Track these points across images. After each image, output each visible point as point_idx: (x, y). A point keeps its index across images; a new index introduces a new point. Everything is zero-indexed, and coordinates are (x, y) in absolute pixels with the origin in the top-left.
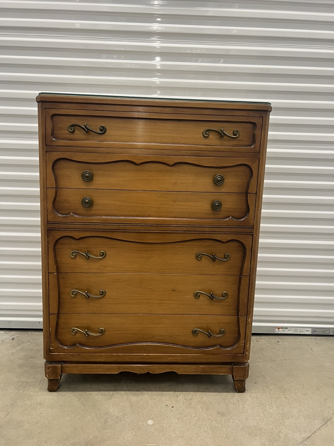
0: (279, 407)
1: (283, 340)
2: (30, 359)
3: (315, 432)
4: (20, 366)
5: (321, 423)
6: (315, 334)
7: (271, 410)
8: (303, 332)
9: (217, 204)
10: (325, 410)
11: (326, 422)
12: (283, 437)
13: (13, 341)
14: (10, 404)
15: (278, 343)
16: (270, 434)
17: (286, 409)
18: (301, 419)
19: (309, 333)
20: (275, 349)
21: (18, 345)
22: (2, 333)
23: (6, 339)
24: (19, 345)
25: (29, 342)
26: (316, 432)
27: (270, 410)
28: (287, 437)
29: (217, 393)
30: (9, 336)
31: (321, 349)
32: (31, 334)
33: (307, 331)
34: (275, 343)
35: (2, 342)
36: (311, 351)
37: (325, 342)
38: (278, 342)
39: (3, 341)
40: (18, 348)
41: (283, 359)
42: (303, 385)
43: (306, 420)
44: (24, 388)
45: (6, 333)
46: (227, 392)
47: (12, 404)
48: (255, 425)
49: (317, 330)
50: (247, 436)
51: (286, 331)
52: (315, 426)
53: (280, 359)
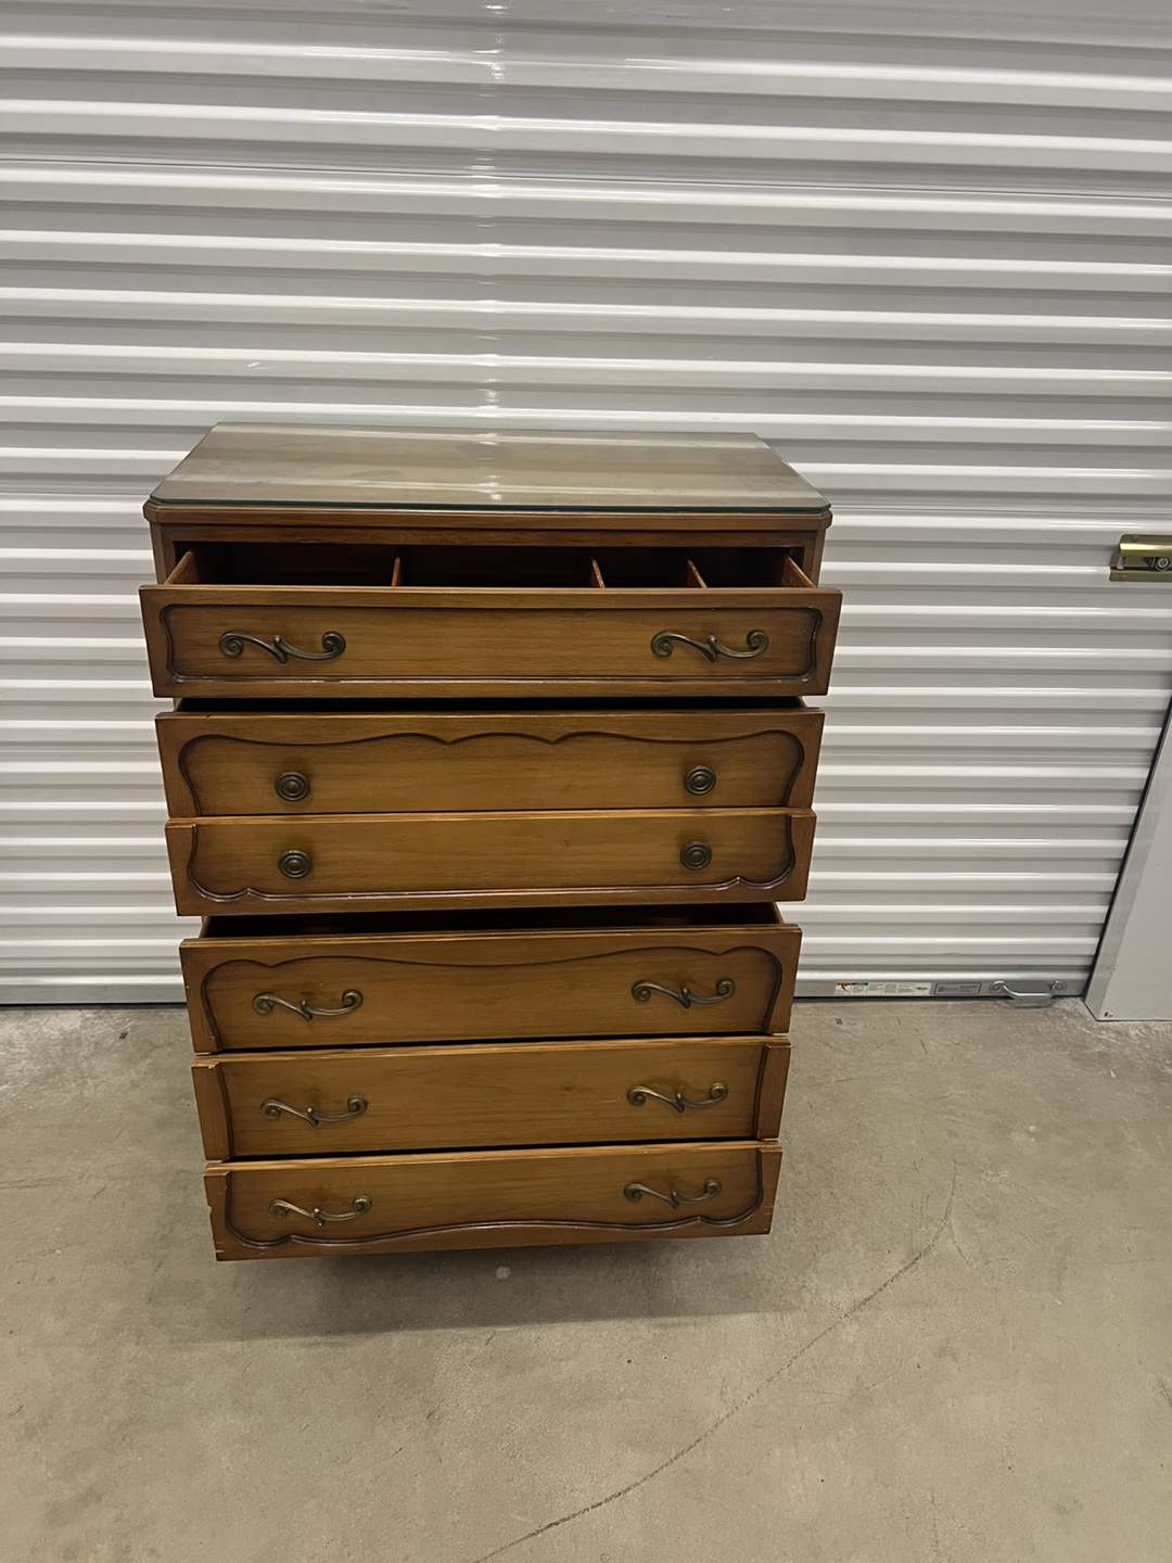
0: (810, 1221)
1: (852, 1016)
2: (183, 1101)
3: (885, 1285)
4: (162, 1124)
5: (903, 1262)
6: (942, 995)
7: (792, 1229)
8: (910, 991)
9: (696, 853)
10: (920, 1227)
11: (917, 1259)
12: (809, 1300)
13: (123, 1041)
14: (158, 1237)
15: (839, 1026)
16: (781, 1293)
17: (827, 1225)
18: (858, 1251)
19: (926, 993)
20: (828, 1045)
21: (141, 1057)
22: (88, 1016)
23: (105, 1037)
24: (144, 1057)
25: (170, 1044)
26: (888, 1287)
27: (788, 1229)
30: (110, 1026)
31: (947, 1042)
32: (170, 1017)
33: (919, 988)
34: (831, 1027)
35: (96, 1047)
36: (921, 1049)
37: (962, 1018)
38: (839, 1022)
39: (96, 1044)
40: (144, 1066)
41: (843, 1078)
42: (881, 1157)
43: (870, 1253)
44: (186, 1189)
45: (100, 1017)
47: (164, 1237)
49: (949, 986)
50: (727, 1298)
51: (865, 992)
52: (889, 1270)
53: (834, 1079)
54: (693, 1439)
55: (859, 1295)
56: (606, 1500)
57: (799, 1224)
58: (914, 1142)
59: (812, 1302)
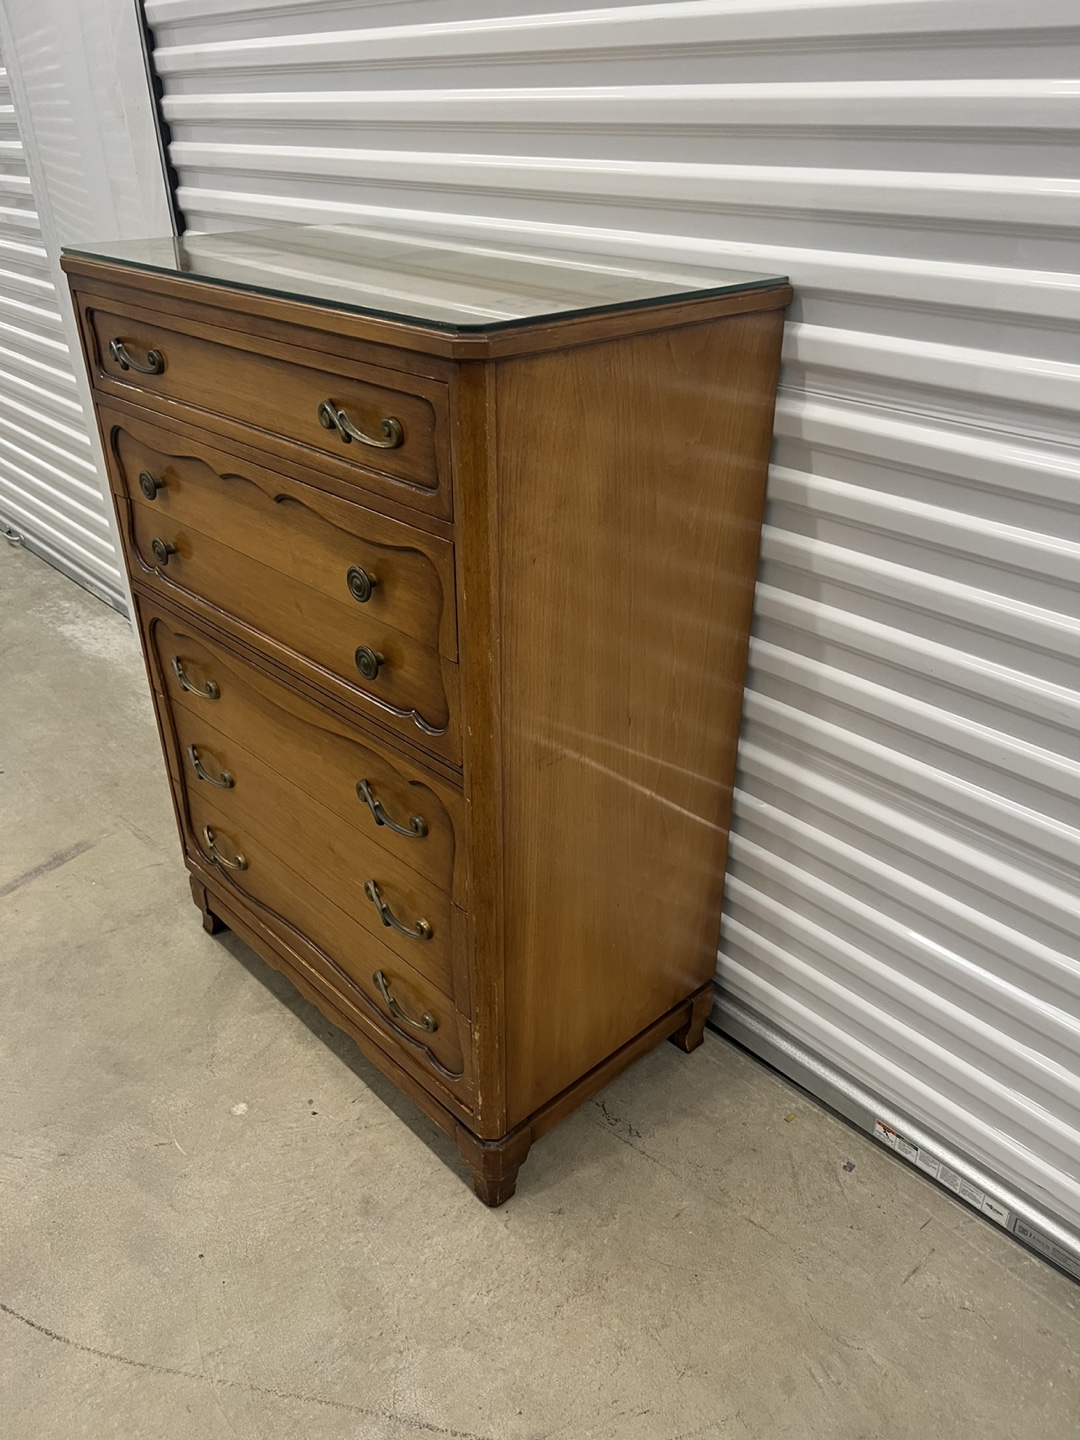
0: (504, 1308)
1: (872, 1173)
3: (465, 1435)
5: (517, 1433)
6: (1019, 1233)
7: (473, 1297)
8: (975, 1199)
9: (363, 659)
12: (383, 1368)
15: (840, 1170)
16: (376, 1335)
17: (508, 1327)
18: (493, 1381)
19: (1003, 1221)
27: (471, 1293)
28: (393, 1376)
29: (437, 1159)
38: (849, 1167)
41: (757, 1220)
43: (500, 1395)
46: (460, 1176)
48: (386, 1290)
49: (1035, 1234)
50: (333, 1291)
51: (912, 1156)
52: (491, 1427)
53: (746, 1213)
54: (142, 1359)
55: (430, 1414)
56: (39, 1328)
57: (486, 1300)
58: (726, 1348)
59: (384, 1372)
